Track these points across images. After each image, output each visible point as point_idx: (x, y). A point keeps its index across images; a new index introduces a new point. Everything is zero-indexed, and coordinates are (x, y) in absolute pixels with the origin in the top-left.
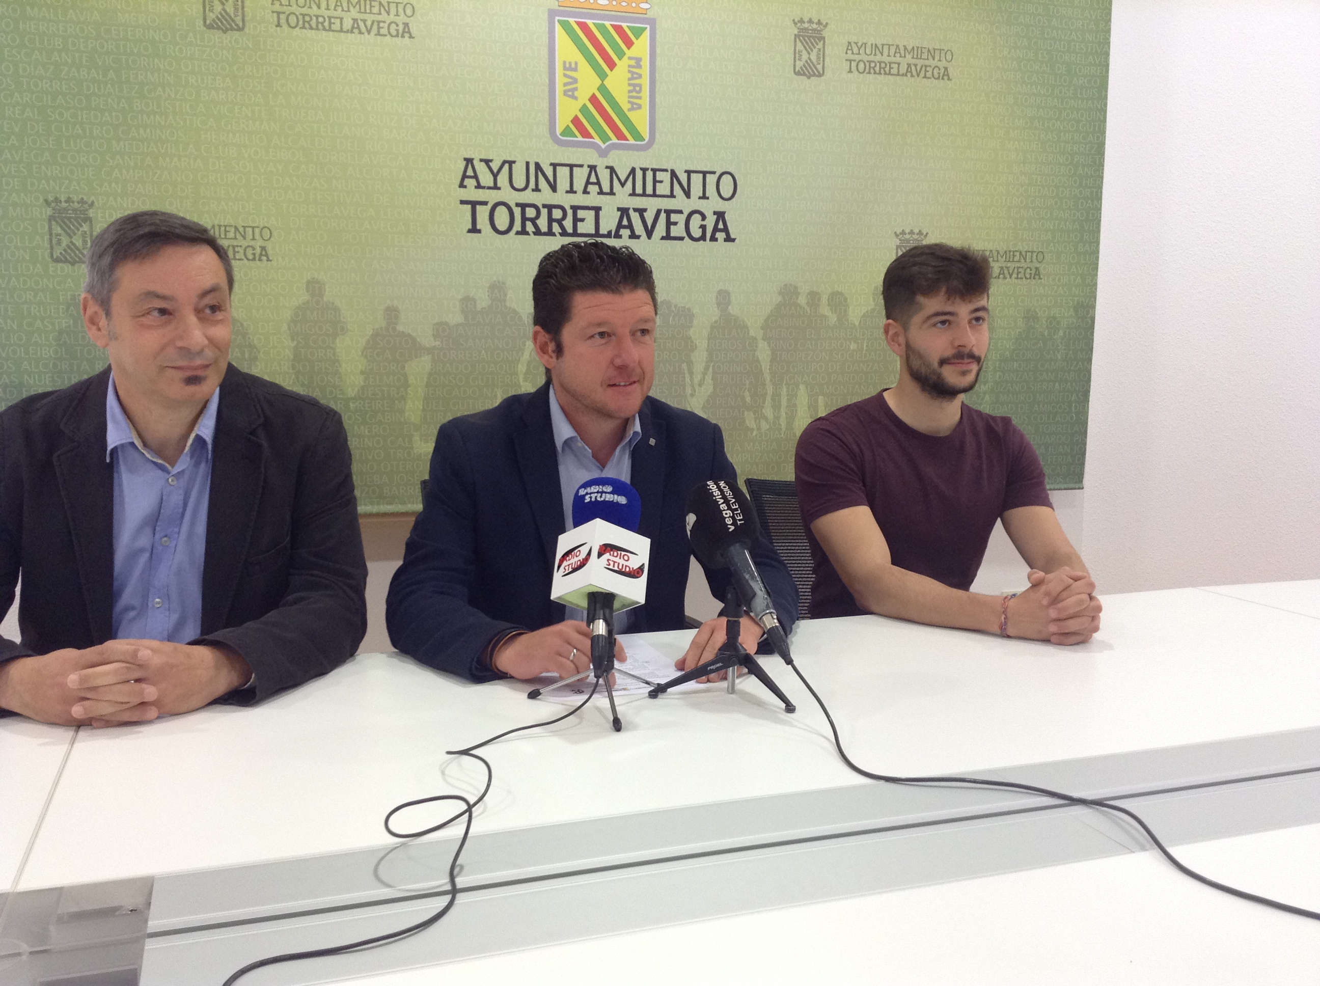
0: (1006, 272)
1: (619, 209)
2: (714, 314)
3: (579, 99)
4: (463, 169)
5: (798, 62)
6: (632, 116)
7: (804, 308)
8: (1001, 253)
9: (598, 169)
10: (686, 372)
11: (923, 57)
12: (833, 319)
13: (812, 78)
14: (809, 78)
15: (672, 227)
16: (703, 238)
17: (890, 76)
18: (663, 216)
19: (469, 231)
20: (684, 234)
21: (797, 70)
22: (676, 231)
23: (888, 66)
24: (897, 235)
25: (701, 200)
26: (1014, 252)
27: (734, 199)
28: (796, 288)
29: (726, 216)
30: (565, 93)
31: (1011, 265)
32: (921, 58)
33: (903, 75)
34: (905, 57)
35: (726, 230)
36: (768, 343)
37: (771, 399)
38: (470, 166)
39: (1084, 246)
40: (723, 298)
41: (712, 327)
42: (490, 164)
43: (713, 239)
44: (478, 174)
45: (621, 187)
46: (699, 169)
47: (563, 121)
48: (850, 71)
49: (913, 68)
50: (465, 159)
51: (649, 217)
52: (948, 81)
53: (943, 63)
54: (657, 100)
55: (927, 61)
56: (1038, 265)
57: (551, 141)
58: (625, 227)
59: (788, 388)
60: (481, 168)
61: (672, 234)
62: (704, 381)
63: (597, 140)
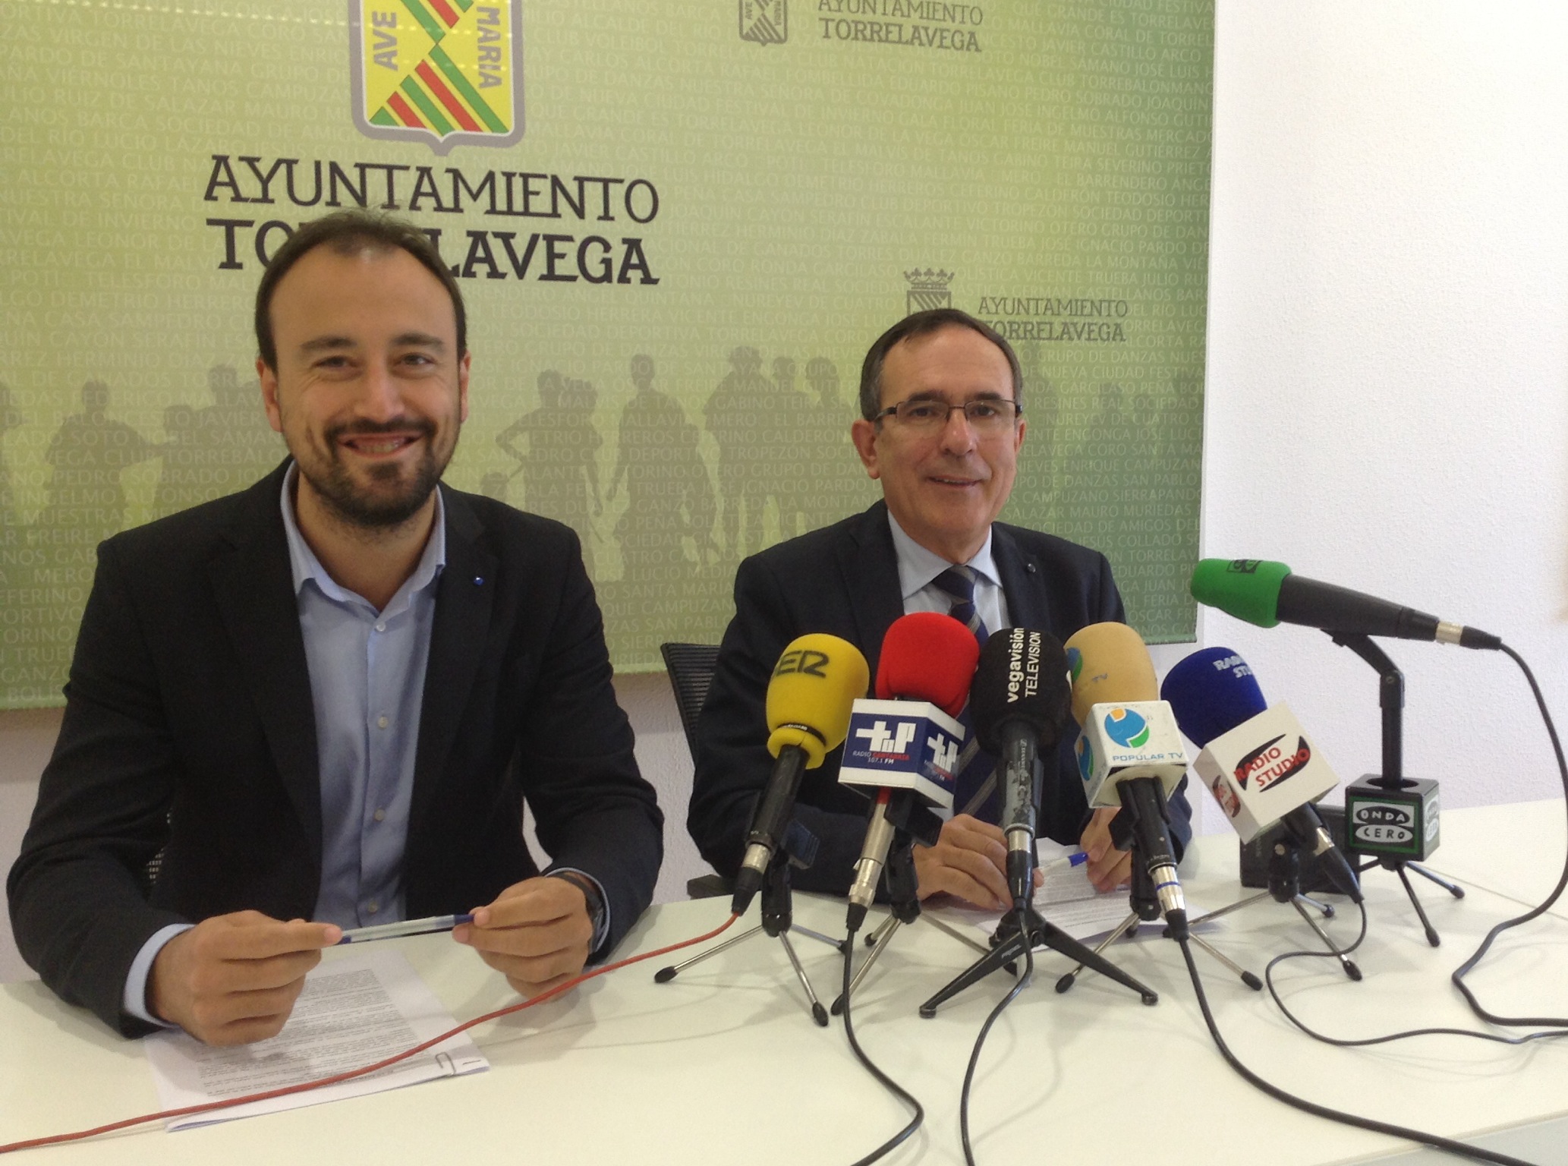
0: (1072, 329)
1: (469, 234)
2: (631, 392)
3: (399, 69)
4: (211, 172)
5: (746, 21)
6: (487, 95)
7: (769, 382)
8: (1065, 302)
9: (433, 173)
10: (586, 478)
11: (936, 17)
12: (815, 398)
13: (769, 44)
14: (764, 44)
15: (557, 262)
16: (607, 277)
17: (887, 45)
18: (541, 246)
19: (223, 266)
20: (577, 272)
21: (745, 32)
22: (561, 267)
23: (884, 28)
24: (907, 277)
25: (602, 222)
26: (1082, 301)
27: (654, 222)
28: (755, 353)
29: (643, 245)
30: (377, 59)
31: (1080, 321)
32: (934, 18)
33: (907, 43)
34: (909, 16)
35: (642, 266)
36: (714, 434)
37: (723, 518)
38: (222, 168)
39: (1185, 294)
40: (642, 368)
41: (626, 412)
42: (257, 164)
43: (623, 279)
44: (237, 178)
45: (471, 201)
46: (597, 175)
47: (374, 100)
48: (827, 36)
49: (922, 32)
50: (214, 157)
51: (520, 246)
52: (976, 53)
53: (968, 27)
54: (526, 72)
55: (943, 23)
56: (1119, 321)
57: (355, 131)
58: (481, 260)
59: (746, 501)
60: (241, 171)
61: (558, 272)
62: (616, 490)
63: (431, 130)
